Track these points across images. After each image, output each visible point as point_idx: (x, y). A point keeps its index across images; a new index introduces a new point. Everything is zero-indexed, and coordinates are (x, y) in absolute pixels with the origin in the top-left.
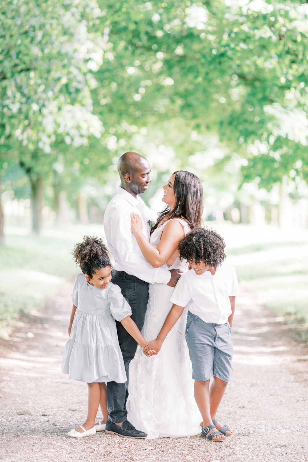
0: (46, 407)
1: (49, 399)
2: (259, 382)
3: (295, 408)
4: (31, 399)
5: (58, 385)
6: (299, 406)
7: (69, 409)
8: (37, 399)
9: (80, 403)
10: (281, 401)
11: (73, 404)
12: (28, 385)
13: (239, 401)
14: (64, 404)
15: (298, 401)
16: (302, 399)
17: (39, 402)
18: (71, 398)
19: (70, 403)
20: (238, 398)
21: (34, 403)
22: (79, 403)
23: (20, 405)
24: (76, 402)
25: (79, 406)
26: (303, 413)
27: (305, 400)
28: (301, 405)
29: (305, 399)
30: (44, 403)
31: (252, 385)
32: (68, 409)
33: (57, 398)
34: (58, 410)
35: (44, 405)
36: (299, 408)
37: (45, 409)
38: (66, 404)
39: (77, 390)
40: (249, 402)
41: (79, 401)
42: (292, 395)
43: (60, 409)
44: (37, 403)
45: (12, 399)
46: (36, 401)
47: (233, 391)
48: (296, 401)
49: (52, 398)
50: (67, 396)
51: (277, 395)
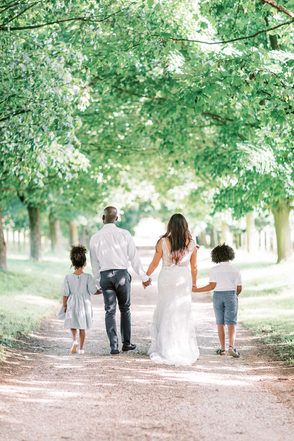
0: (39, 435)
1: (42, 425)
2: (244, 403)
3: (282, 432)
4: (25, 425)
5: (51, 409)
6: (286, 429)
7: (62, 437)
8: (30, 426)
9: (73, 429)
10: (268, 424)
11: (66, 431)
12: (23, 410)
13: (227, 425)
14: (57, 431)
15: (284, 423)
16: (287, 421)
17: (33, 429)
18: (64, 424)
19: (63, 430)
20: (225, 421)
21: (28, 430)
22: (71, 429)
23: (14, 433)
24: (69, 429)
25: (72, 433)
26: (291, 437)
27: (290, 423)
28: (287, 428)
29: (290, 421)
30: (37, 430)
31: (238, 407)
32: (60, 437)
33: (50, 424)
34: (51, 438)
35: (37, 433)
36: (286, 431)
37: (38, 437)
38: (59, 431)
39: (70, 416)
40: (237, 425)
41: (72, 428)
42: (278, 417)
43: (53, 437)
44: (31, 431)
45: (7, 426)
46: (30, 428)
47: (220, 414)
48: (282, 424)
49: (45, 425)
50: (60, 422)
51: (264, 418)
